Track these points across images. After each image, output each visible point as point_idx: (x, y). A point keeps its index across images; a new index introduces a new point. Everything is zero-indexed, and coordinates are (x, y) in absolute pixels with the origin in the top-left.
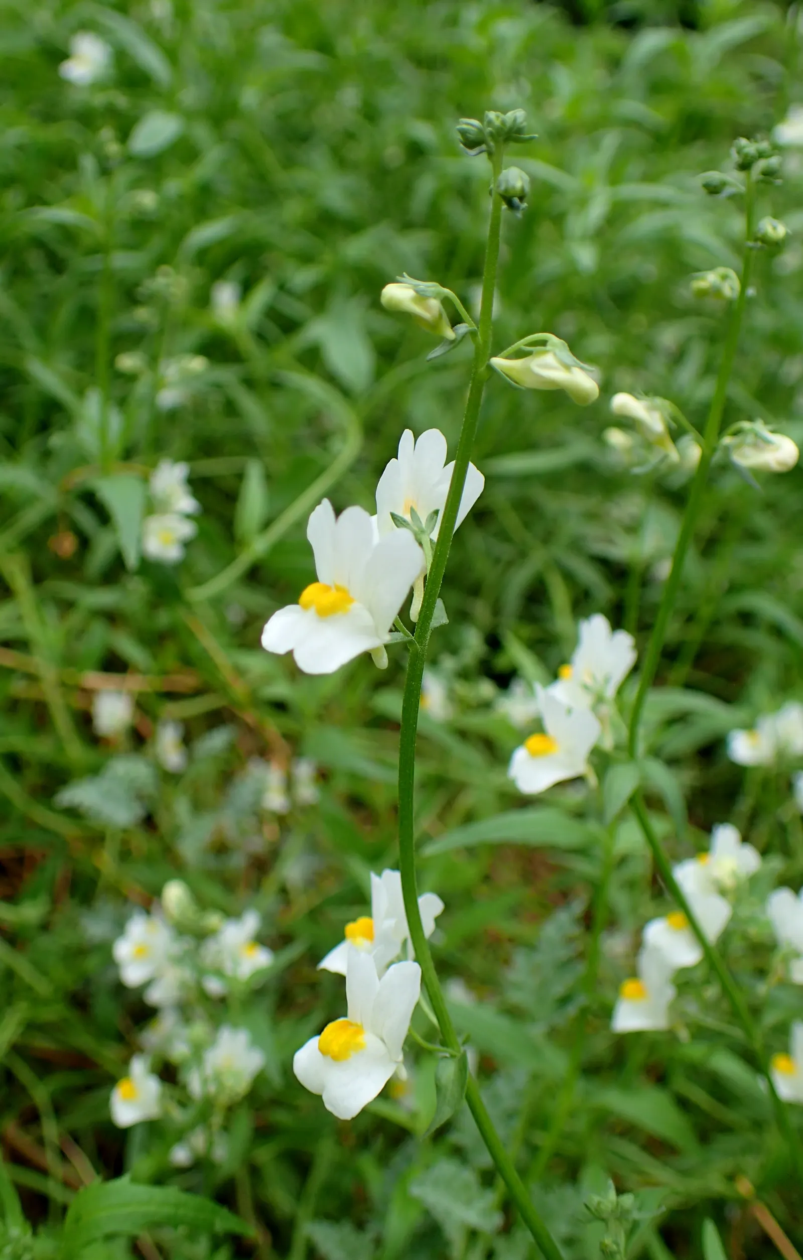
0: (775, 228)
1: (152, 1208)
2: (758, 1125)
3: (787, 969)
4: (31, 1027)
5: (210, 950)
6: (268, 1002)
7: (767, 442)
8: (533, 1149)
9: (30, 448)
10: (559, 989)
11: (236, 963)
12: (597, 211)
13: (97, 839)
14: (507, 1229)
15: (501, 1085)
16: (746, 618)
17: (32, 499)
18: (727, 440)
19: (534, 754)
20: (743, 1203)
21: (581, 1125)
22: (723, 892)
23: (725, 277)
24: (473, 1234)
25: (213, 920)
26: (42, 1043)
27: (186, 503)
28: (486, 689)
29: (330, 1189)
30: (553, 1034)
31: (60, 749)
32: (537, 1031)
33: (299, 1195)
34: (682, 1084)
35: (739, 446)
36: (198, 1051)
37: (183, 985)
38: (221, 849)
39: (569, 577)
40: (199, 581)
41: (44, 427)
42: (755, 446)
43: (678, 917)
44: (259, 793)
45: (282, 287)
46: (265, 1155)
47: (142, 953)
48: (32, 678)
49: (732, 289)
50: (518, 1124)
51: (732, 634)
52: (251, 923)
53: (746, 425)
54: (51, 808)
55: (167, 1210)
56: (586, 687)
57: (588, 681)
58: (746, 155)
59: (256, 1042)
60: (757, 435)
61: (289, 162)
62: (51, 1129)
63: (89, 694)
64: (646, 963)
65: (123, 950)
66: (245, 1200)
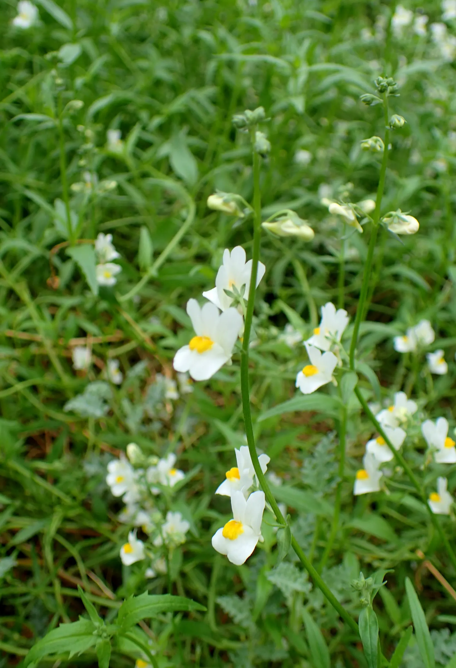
0: (399, 121)
1: (160, 605)
2: (424, 524)
3: (433, 458)
4: (67, 520)
5: (151, 473)
6: (184, 495)
7: (404, 221)
8: (321, 549)
9: (20, 225)
10: (327, 476)
11: (168, 479)
12: (302, 78)
13: (83, 423)
14: (313, 590)
15: (301, 522)
16: (396, 277)
17: (25, 253)
18: (385, 220)
19: (307, 375)
20: (420, 562)
21: (341, 535)
22: (401, 425)
23: (376, 141)
24: (296, 593)
25: (154, 460)
26: (70, 527)
27: (114, 254)
28: (274, 331)
29: (222, 579)
30: (326, 496)
31: (59, 379)
32: (319, 496)
33: (208, 584)
34: (384, 509)
35: (391, 223)
36: (158, 526)
37: (141, 493)
38: (147, 421)
39: (304, 263)
40: (123, 293)
41: (26, 213)
42: (399, 223)
43: (380, 439)
44: (163, 392)
45: (144, 128)
46: (189, 568)
47: (121, 480)
48: (40, 344)
49: (381, 147)
50: (313, 540)
51: (389, 284)
52: (172, 459)
53: (393, 213)
54: (62, 412)
55: (167, 605)
56: (327, 338)
57: (328, 335)
58: (382, 86)
59: (184, 518)
60: (399, 218)
61: (135, 55)
62: (81, 567)
63: (68, 349)
64: (367, 461)
65: (111, 480)
66: (181, 589)
